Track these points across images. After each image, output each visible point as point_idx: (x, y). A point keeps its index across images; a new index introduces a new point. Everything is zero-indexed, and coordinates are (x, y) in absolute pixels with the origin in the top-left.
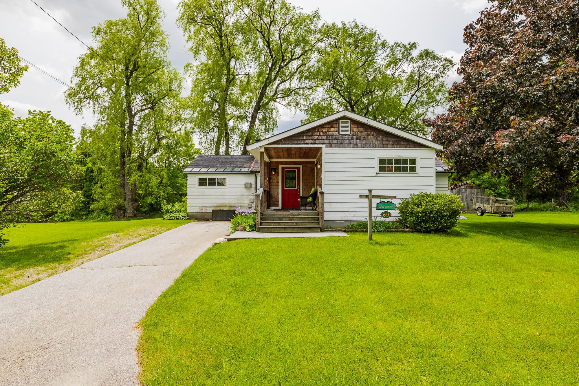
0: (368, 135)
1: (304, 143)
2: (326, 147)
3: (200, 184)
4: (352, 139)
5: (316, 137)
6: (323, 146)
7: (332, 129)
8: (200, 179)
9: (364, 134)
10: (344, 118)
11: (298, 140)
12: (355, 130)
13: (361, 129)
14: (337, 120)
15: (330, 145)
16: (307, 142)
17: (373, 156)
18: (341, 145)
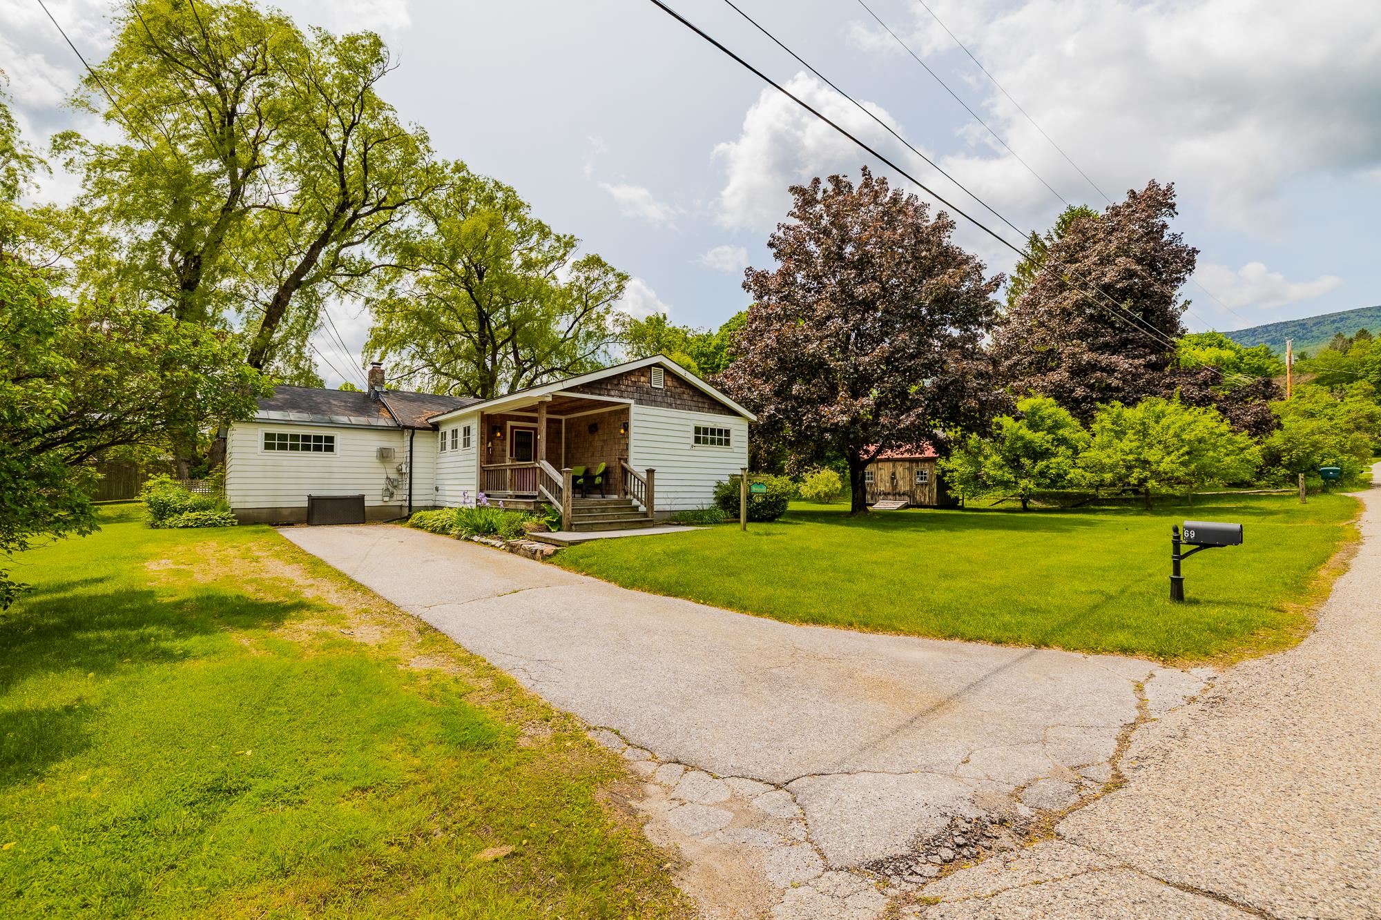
0: (684, 393)
1: (609, 395)
2: (636, 403)
3: (268, 446)
4: (666, 395)
5: (623, 388)
6: (632, 402)
7: (643, 379)
8: (268, 436)
9: (679, 390)
10: (658, 365)
11: (601, 389)
12: (669, 383)
13: (676, 384)
14: (649, 367)
15: (640, 402)
16: (612, 393)
17: (688, 422)
18: (654, 403)
